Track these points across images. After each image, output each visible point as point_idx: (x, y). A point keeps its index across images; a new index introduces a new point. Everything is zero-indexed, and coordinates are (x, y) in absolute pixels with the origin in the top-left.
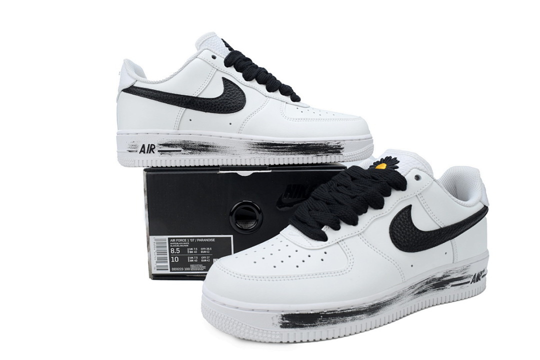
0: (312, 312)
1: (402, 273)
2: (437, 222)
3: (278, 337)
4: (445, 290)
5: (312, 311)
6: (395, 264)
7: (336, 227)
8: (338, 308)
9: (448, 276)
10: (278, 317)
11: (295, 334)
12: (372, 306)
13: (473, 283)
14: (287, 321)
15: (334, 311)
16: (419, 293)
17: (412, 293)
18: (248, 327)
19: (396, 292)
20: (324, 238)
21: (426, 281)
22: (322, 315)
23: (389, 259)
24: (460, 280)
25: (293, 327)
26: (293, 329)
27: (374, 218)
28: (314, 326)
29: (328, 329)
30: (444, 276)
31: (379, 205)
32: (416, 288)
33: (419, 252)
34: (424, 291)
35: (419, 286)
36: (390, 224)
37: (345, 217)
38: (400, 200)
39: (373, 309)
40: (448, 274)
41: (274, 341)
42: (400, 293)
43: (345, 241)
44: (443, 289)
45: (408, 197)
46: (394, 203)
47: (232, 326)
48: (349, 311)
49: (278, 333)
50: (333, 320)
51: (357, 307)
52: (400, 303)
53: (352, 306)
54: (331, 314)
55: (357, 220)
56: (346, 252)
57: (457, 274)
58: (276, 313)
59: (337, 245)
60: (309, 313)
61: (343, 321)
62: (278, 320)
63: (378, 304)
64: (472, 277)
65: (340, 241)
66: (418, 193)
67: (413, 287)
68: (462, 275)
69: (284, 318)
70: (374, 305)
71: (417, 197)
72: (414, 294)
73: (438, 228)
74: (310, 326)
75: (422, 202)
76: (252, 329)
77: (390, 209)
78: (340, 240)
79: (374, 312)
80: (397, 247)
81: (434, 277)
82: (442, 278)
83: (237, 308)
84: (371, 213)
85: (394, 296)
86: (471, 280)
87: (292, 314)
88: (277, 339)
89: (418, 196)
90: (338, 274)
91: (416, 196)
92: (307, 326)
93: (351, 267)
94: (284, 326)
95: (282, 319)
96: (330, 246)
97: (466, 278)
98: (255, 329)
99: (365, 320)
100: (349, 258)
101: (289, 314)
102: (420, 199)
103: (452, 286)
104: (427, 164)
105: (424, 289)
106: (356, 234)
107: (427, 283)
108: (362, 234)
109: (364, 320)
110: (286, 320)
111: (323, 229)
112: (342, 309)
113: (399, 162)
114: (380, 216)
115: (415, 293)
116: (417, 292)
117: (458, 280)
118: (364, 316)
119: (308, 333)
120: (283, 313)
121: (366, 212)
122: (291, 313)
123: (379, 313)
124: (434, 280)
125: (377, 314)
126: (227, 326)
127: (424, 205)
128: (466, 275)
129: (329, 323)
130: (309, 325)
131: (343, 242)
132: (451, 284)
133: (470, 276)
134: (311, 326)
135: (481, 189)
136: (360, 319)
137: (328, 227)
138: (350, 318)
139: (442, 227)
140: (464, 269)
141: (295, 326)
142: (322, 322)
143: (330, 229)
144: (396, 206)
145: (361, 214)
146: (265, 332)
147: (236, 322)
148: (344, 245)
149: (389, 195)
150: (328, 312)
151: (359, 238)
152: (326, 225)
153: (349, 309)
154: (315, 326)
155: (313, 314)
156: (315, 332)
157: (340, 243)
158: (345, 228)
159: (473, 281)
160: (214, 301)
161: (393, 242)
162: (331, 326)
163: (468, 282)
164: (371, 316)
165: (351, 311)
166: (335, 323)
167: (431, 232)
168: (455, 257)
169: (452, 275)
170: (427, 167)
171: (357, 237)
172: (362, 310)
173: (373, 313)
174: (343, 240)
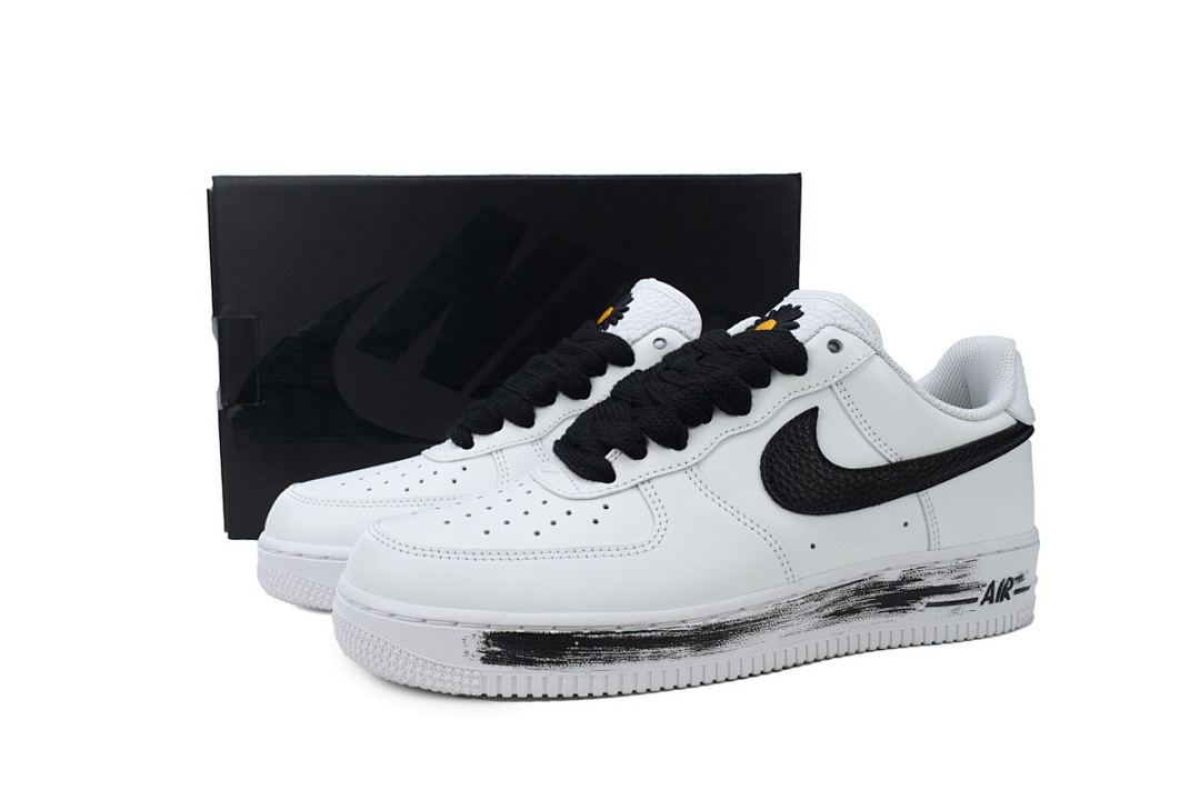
0: (553, 632)
1: (784, 560)
2: (881, 450)
3: (475, 682)
4: (910, 615)
5: (554, 628)
6: (769, 539)
7: (638, 453)
8: (618, 628)
9: (916, 580)
10: (477, 638)
11: (514, 678)
12: (704, 628)
13: (987, 603)
14: (496, 649)
15: (607, 633)
16: (838, 614)
17: (817, 610)
18: (412, 658)
19: (770, 602)
20: (607, 475)
21: (855, 586)
22: (578, 639)
23: (753, 525)
24: (950, 593)
25: (509, 663)
26: (510, 668)
27: (728, 435)
28: (558, 663)
29: (593, 674)
30: (904, 580)
31: (741, 407)
32: (827, 600)
33: (831, 516)
34: (852, 611)
35: (833, 596)
36: (763, 449)
37: (657, 429)
38: (791, 397)
39: (709, 637)
40: (914, 576)
41: (467, 692)
42: (781, 607)
43: (652, 483)
44: (904, 611)
45: (811, 390)
46: (776, 403)
47: (380, 655)
48: (643, 635)
49: (476, 673)
50: (604, 654)
51: (663, 627)
52: (783, 632)
53: (653, 625)
54: (600, 639)
55: (686, 436)
56: (653, 507)
57: (939, 576)
58: (473, 629)
59: (635, 492)
60: (547, 632)
61: (630, 659)
62: (475, 645)
63: (720, 626)
64: (985, 589)
65: (642, 483)
66: (835, 380)
67: (816, 597)
68: (955, 582)
69: (490, 641)
70: (709, 627)
71: (833, 391)
72: (822, 614)
73: (883, 463)
74: (549, 663)
75: (845, 402)
76: (421, 662)
77: (765, 415)
78: (641, 480)
79: (709, 645)
80: (777, 502)
81: (876, 579)
82: (898, 583)
83: (393, 615)
84: (721, 424)
85: (764, 611)
86: (981, 595)
87: (508, 633)
88: (474, 687)
89: (835, 387)
90: (625, 552)
91: (831, 387)
92: (543, 662)
93: (659, 538)
94: (490, 659)
95: (486, 643)
96: (618, 492)
97: (968, 589)
98: (426, 662)
99: (687, 662)
100: (658, 520)
101: (502, 633)
102: (841, 396)
103: (929, 605)
104: (867, 318)
105: (851, 605)
106: (679, 468)
107: (858, 592)
108: (695, 469)
109: (683, 660)
110: (494, 645)
111: (607, 457)
112: (628, 629)
113: (802, 314)
114: (742, 430)
115: (826, 612)
116: (831, 610)
117: (946, 593)
118: (683, 650)
119: (545, 678)
120: (488, 631)
121: (707, 420)
122: (505, 631)
123: (723, 648)
124: (878, 585)
125: (718, 649)
126: (371, 656)
127: (849, 409)
128: (966, 581)
129: (595, 659)
130: (548, 659)
131: (647, 485)
132: (926, 600)
133: (978, 587)
134: (553, 663)
135: (1015, 383)
136: (673, 656)
137: (619, 452)
138: (649, 652)
139: (893, 461)
140: (961, 567)
141: (513, 661)
142: (577, 655)
143: (623, 455)
144: (783, 408)
145: (696, 424)
146: (447, 669)
147: (389, 647)
148: (651, 491)
149: (766, 384)
150: (592, 633)
151: (687, 476)
152: (616, 447)
153: (644, 631)
154: (561, 663)
155: (556, 635)
156: (561, 678)
157: (641, 487)
158: (657, 456)
159: (988, 598)
160: (351, 601)
161: (767, 489)
162: (600, 666)
163: (975, 600)
164: (703, 652)
165: (648, 634)
166: (609, 660)
167: (864, 470)
168: (932, 536)
169: (927, 579)
170: (866, 327)
171: (683, 474)
172: (678, 635)
173: (707, 646)
174: (649, 481)
